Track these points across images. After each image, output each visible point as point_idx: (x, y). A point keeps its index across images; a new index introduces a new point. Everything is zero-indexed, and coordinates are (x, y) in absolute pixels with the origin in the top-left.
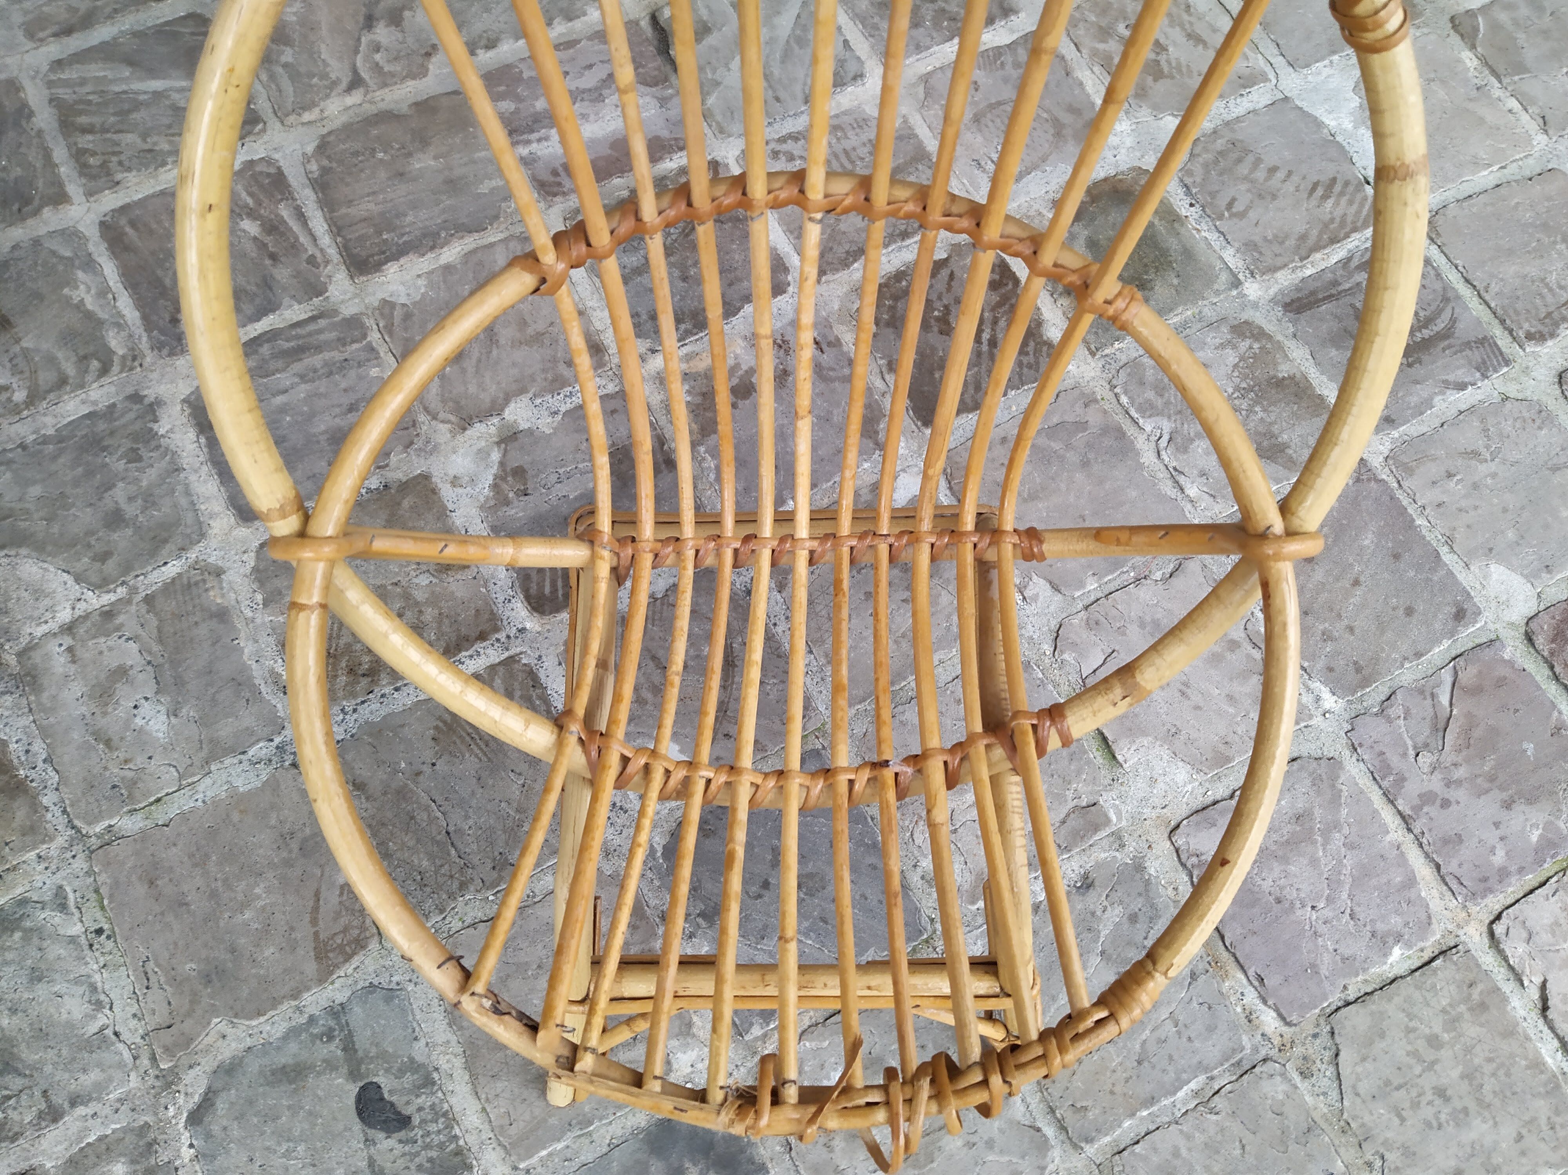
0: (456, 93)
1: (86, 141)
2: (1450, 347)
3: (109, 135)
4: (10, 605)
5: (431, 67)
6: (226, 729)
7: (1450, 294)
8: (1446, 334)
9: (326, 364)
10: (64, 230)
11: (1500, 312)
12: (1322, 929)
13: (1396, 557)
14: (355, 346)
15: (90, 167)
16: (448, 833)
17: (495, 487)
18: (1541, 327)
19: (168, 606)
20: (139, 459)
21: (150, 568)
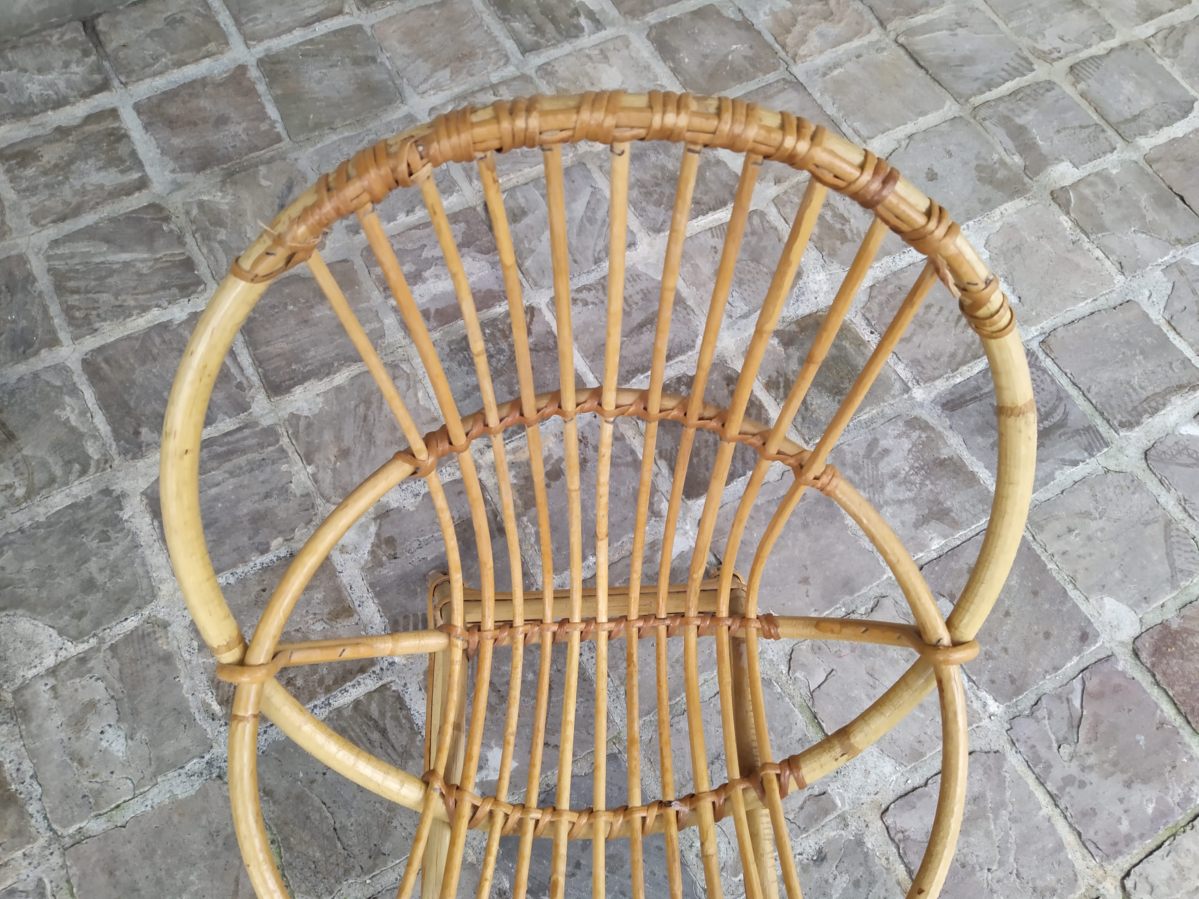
0: (345, 261)
1: (74, 299)
2: (1064, 434)
3: (90, 295)
4: (8, 653)
5: (327, 242)
6: (169, 749)
7: (1062, 395)
8: (1062, 424)
9: (249, 463)
10: (56, 365)
11: (1099, 407)
12: (996, 886)
13: (1035, 593)
14: (271, 448)
15: (76, 319)
16: (335, 829)
17: (372, 553)
18: (1129, 418)
19: (127, 652)
20: (108, 539)
21: (114, 623)
